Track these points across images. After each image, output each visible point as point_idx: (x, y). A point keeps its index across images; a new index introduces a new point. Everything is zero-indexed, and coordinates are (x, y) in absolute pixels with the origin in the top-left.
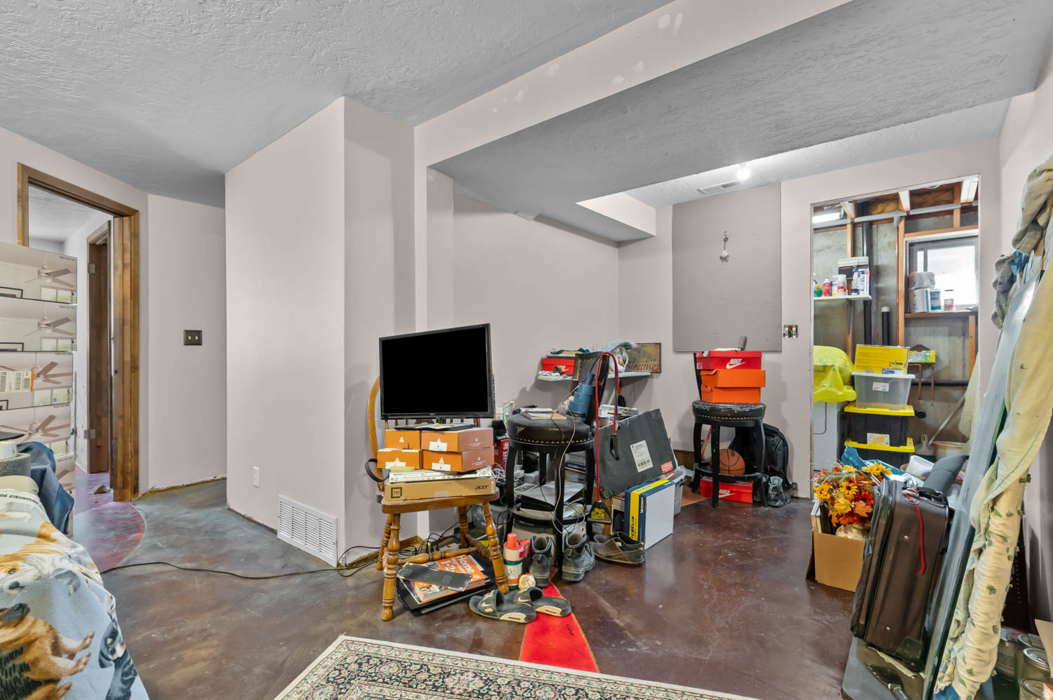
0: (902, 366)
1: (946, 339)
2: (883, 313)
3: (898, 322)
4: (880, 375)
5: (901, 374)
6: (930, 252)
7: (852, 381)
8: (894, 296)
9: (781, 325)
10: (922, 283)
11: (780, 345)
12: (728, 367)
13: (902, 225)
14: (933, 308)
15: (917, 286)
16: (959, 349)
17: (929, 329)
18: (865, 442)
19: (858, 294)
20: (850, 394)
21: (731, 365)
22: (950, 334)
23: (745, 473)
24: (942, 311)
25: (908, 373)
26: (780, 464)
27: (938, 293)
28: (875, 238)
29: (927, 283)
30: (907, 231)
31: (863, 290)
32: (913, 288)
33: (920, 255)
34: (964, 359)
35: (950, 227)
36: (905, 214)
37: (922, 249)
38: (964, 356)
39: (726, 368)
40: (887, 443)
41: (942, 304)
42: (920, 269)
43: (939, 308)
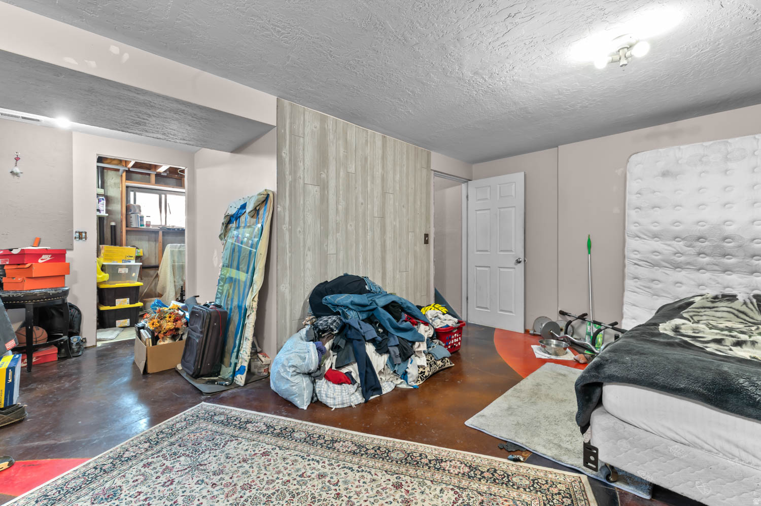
0: (132, 258)
1: (147, 242)
2: (111, 226)
3: (122, 232)
4: (121, 263)
5: (133, 263)
6: (137, 194)
7: (103, 268)
8: (120, 216)
9: (73, 231)
10: (135, 211)
11: (72, 245)
12: (40, 261)
13: (124, 174)
14: (141, 226)
15: (132, 212)
16: (153, 248)
17: (138, 237)
18: (114, 305)
19: (100, 213)
20: (105, 276)
21: (42, 260)
22: (149, 240)
23: (47, 341)
24: (145, 227)
25: (136, 262)
26: (76, 327)
27: (143, 217)
28: (105, 178)
29: (137, 211)
30: (128, 179)
31: (103, 211)
32: (130, 213)
33: (132, 194)
34: (155, 254)
35: (149, 182)
36: (127, 169)
37: (133, 191)
38: (155, 252)
39: (38, 262)
40: (128, 303)
41: (145, 223)
42: (132, 202)
43: (143, 225)
